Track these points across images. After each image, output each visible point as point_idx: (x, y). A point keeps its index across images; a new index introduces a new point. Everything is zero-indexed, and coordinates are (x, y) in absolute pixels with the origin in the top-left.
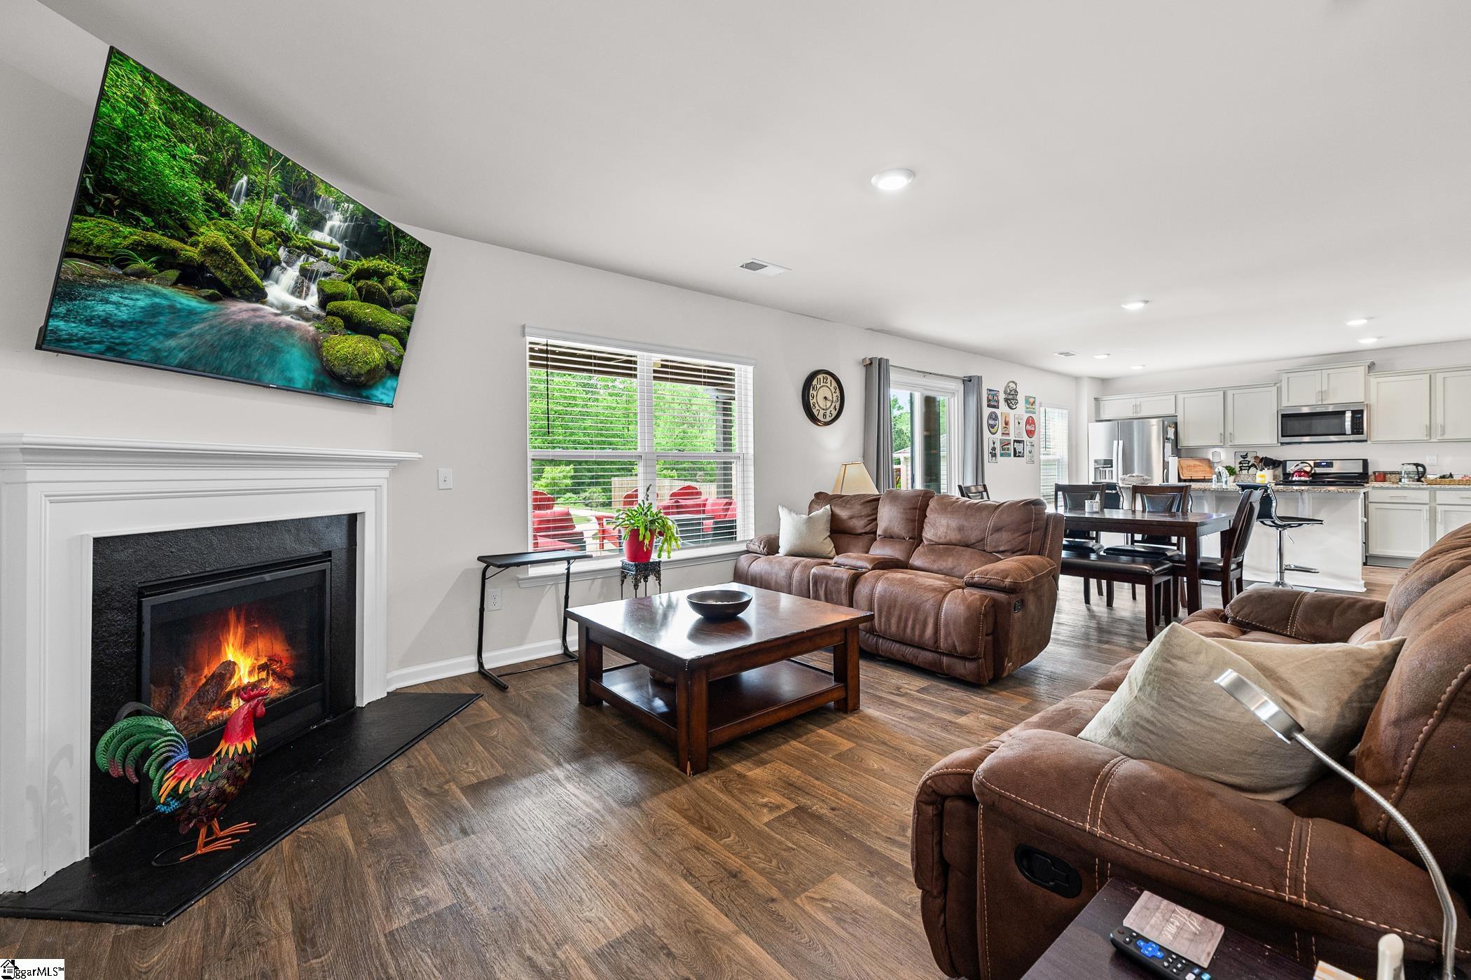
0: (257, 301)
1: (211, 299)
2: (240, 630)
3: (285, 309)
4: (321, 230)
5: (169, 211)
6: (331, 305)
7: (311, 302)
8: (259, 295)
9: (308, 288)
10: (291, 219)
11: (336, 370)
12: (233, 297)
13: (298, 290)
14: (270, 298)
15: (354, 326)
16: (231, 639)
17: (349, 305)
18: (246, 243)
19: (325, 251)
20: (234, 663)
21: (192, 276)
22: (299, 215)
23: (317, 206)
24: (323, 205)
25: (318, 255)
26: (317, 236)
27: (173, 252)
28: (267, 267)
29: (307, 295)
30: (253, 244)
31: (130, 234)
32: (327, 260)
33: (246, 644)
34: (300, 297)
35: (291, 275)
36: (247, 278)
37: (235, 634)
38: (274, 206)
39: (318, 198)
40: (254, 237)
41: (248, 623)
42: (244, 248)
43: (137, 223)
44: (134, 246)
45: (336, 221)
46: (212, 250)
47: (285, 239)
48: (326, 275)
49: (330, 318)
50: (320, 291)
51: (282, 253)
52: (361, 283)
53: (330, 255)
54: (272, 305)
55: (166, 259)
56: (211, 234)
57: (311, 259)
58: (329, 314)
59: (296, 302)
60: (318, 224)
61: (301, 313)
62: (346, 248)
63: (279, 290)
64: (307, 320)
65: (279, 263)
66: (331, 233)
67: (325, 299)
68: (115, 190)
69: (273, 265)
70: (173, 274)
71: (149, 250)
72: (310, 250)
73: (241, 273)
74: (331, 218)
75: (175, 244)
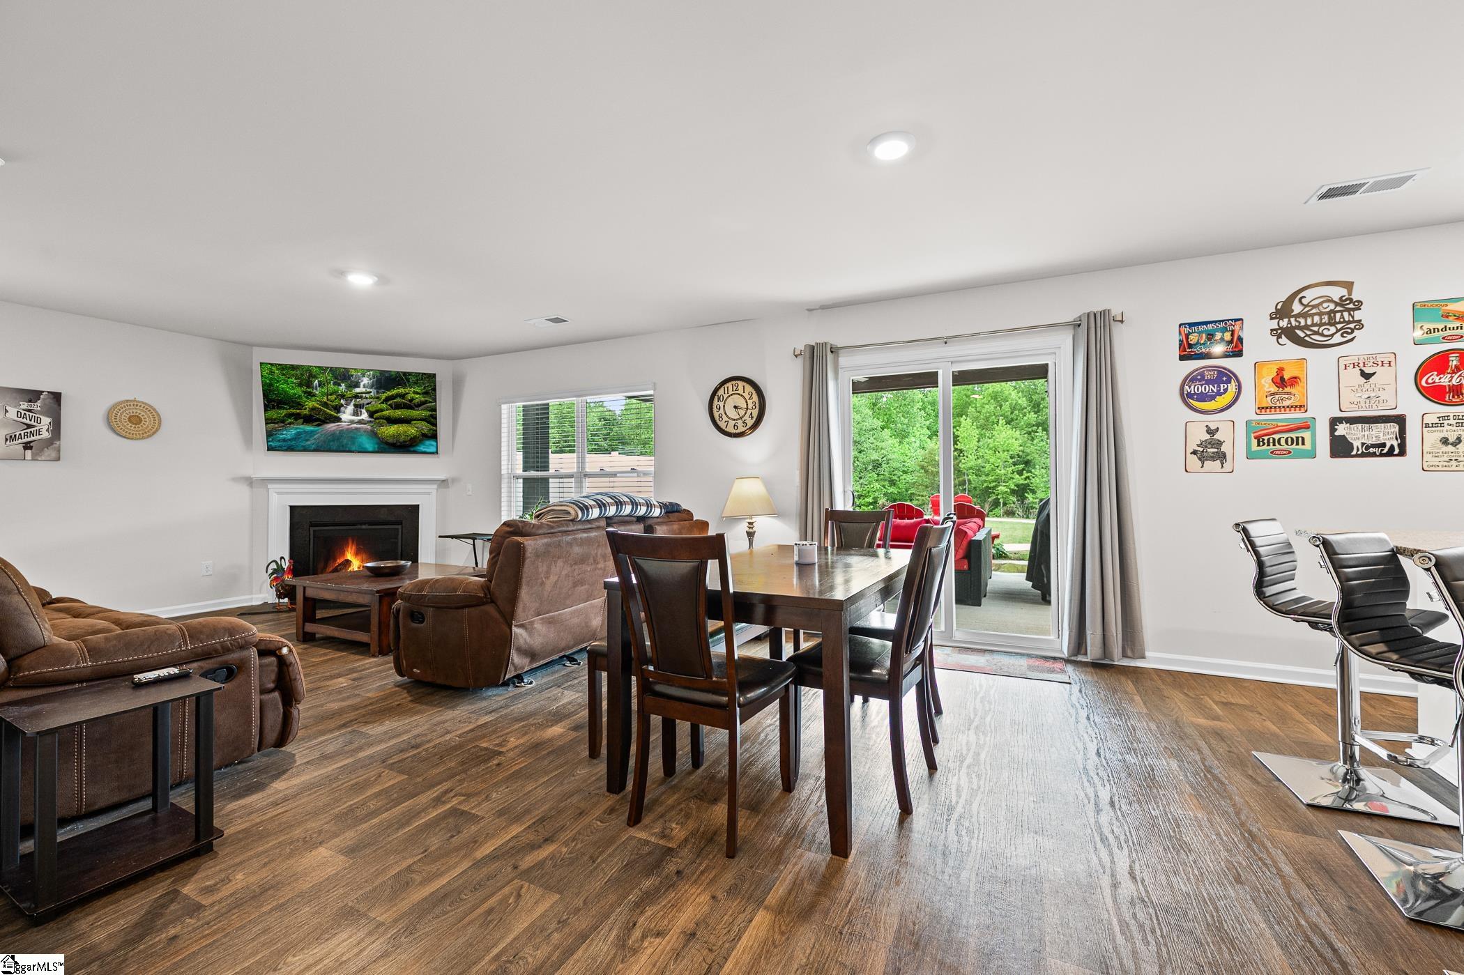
0: (338, 422)
1: (318, 425)
2: (354, 547)
3: (352, 422)
4: (359, 387)
5: (293, 401)
6: (375, 416)
7: (365, 416)
8: (339, 420)
9: (361, 412)
10: (343, 387)
11: (391, 441)
12: (327, 423)
13: (355, 413)
14: (343, 420)
15: (392, 421)
16: (349, 550)
17: (387, 413)
18: (326, 402)
19: (364, 395)
20: (351, 562)
21: (308, 420)
22: (346, 386)
23: (353, 379)
24: (356, 378)
25: (361, 397)
26: (357, 390)
27: (299, 414)
28: (338, 409)
29: (361, 414)
30: (329, 402)
31: (283, 412)
32: (367, 398)
33: (357, 554)
34: (358, 416)
35: (350, 408)
36: (331, 415)
37: (352, 548)
38: (332, 386)
39: (352, 376)
40: (328, 400)
41: (357, 545)
42: (325, 405)
43: (284, 408)
44: (285, 416)
45: (365, 381)
46: (313, 409)
47: (342, 396)
48: (368, 404)
49: (377, 421)
50: (367, 411)
51: (343, 402)
52: (390, 402)
53: (367, 396)
54: (345, 422)
55: (297, 417)
56: (310, 404)
57: (358, 400)
58: (375, 419)
59: (356, 418)
60: (357, 385)
61: (360, 422)
62: (375, 390)
63: (347, 415)
64: (365, 424)
65: (342, 406)
66: (364, 386)
67: (371, 414)
68: (274, 401)
69: (340, 407)
70: (301, 421)
71: (290, 415)
72: (356, 396)
73: (327, 414)
74: (362, 381)
75: (298, 411)
